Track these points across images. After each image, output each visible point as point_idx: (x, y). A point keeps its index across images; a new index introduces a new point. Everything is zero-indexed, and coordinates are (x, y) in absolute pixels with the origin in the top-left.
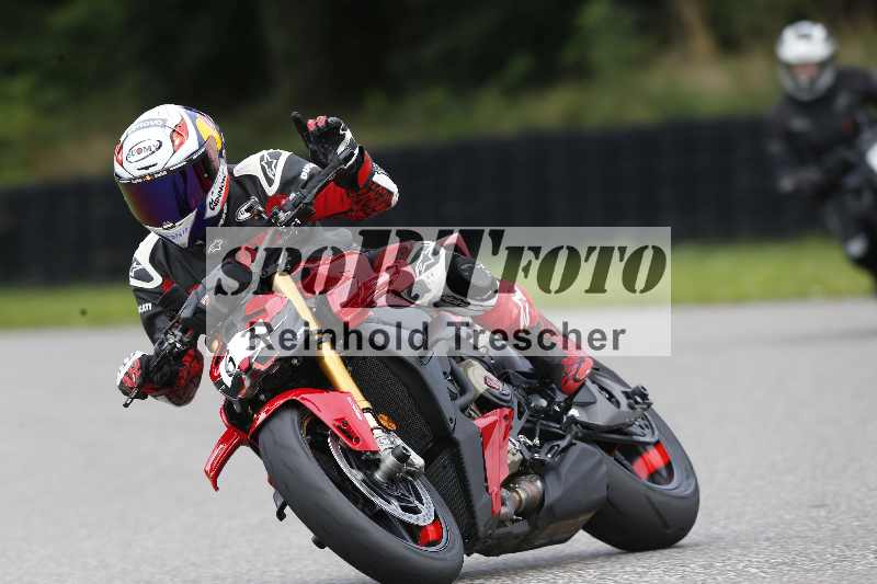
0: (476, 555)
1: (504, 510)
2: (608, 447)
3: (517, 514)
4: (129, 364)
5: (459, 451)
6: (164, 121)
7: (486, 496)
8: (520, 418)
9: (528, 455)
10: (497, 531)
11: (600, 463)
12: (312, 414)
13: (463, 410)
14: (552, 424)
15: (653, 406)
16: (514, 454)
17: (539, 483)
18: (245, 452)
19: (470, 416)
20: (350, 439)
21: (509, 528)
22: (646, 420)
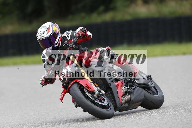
0: (117, 112)
1: (122, 102)
2: (144, 88)
3: (125, 102)
4: (42, 78)
5: (112, 90)
6: (46, 27)
7: (118, 99)
8: (124, 83)
9: (127, 90)
10: (121, 106)
11: (142, 91)
12: (80, 84)
13: (112, 81)
14: (131, 84)
15: (152, 79)
16: (124, 90)
17: (130, 96)
18: (67, 94)
19: (114, 83)
20: (89, 88)
21: (124, 105)
22: (151, 82)
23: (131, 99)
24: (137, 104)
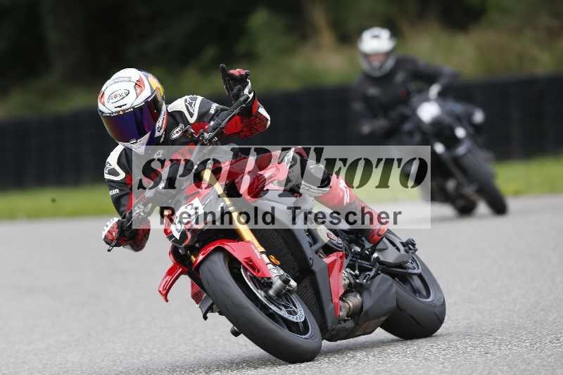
1: (341, 314)
3: (347, 316)
6: (129, 78)
7: (331, 305)
8: (347, 258)
9: (352, 281)
10: (337, 326)
11: (392, 284)
12: (231, 255)
13: (316, 253)
14: (365, 262)
16: (345, 280)
17: (359, 298)
19: (320, 257)
20: (254, 270)
21: (343, 324)
22: (414, 260)
23: (362, 307)
24: (376, 321)
